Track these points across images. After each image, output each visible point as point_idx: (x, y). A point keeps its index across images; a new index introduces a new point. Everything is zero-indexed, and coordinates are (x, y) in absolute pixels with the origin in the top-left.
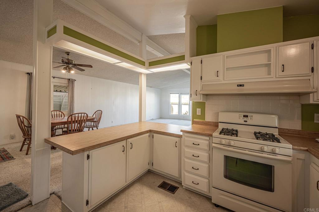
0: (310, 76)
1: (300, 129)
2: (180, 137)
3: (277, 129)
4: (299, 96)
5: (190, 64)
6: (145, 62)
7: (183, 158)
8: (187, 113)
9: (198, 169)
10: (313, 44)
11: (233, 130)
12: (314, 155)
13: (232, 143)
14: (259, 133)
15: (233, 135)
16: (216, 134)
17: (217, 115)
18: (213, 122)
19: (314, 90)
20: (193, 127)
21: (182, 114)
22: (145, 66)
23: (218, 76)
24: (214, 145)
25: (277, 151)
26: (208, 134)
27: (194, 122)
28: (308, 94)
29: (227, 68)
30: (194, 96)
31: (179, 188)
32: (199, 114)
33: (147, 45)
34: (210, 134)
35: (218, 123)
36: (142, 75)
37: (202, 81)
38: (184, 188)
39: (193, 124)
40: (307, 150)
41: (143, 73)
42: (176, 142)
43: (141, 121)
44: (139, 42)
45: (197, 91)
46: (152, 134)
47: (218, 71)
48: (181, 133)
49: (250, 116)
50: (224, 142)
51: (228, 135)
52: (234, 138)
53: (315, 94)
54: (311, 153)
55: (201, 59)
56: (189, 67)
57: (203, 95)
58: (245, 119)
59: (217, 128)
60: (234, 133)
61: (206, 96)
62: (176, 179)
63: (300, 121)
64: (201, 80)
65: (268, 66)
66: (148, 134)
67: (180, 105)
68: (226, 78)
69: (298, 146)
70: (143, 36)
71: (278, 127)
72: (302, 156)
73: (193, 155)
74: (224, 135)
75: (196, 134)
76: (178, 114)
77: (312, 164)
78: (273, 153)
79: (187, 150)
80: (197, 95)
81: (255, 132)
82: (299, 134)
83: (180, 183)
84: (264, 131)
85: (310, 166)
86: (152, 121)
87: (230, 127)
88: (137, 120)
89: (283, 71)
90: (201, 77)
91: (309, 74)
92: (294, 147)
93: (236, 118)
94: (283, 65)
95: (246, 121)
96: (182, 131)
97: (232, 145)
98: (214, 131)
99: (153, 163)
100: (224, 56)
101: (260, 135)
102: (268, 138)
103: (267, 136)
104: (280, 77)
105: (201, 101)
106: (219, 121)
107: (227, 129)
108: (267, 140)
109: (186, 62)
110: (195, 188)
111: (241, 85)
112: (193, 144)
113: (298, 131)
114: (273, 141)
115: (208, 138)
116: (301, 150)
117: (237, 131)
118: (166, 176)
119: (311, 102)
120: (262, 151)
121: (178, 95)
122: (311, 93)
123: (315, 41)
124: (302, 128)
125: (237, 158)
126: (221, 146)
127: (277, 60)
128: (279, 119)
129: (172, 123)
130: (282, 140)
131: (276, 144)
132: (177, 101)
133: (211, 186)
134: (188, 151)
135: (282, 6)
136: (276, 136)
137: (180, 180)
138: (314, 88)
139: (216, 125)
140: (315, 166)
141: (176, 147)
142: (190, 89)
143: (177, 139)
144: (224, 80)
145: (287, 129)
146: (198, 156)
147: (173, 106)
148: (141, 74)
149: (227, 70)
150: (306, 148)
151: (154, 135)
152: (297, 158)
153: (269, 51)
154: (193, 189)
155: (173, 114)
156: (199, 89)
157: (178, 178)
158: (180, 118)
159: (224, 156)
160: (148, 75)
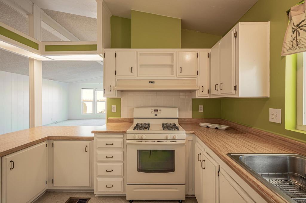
0: (196, 77)
1: (191, 118)
2: (90, 139)
3: (178, 119)
4: (191, 92)
5: (103, 56)
6: (38, 45)
7: (95, 162)
8: (103, 111)
9: (112, 170)
10: (198, 54)
11: (146, 124)
12: (197, 136)
13: (144, 137)
14: (166, 124)
15: (145, 129)
16: (130, 130)
17: (132, 111)
18: (128, 118)
19: (198, 88)
20: (107, 126)
21: (98, 112)
22: (38, 49)
23: (132, 72)
24: (128, 141)
25: (177, 137)
26: (122, 131)
27: (108, 121)
28: (195, 90)
29: (140, 65)
30: (107, 92)
31: (90, 198)
32: (114, 112)
33: (42, 21)
34: (125, 131)
35: (133, 119)
36: (35, 61)
37: (117, 76)
38: (97, 197)
39: (107, 123)
40: (194, 133)
41: (36, 60)
42: (87, 146)
43: (34, 127)
44: (28, 14)
45: (111, 86)
46: (51, 142)
47: (132, 67)
48: (93, 135)
49: (159, 110)
50: (137, 137)
51: (141, 129)
52: (146, 131)
53: (199, 90)
54: (195, 135)
55: (116, 52)
56: (102, 59)
57: (117, 90)
58: (156, 113)
59: (131, 124)
60: (146, 127)
61: (121, 92)
62: (87, 190)
63: (191, 111)
64: (116, 74)
65: (172, 66)
66: (44, 143)
67: (95, 102)
68: (140, 75)
69: (189, 131)
70: (34, 7)
71: (178, 117)
72: (191, 138)
73: (107, 157)
74: (138, 130)
75: (110, 133)
76: (92, 113)
77: (197, 143)
78: (174, 139)
79: (99, 152)
80: (111, 91)
81: (163, 124)
82: (191, 122)
83: (92, 193)
84: (169, 122)
85: (195, 145)
86: (55, 125)
87: (143, 121)
88: (27, 126)
89: (181, 72)
90: (116, 71)
91: (195, 76)
92: (187, 132)
93: (148, 112)
94: (181, 67)
95: (156, 115)
96: (93, 132)
97: (144, 138)
98: (129, 127)
99: (53, 179)
100: (138, 52)
101: (166, 126)
102: (171, 128)
103: (171, 126)
104: (179, 76)
105: (116, 97)
106: (134, 117)
107: (141, 124)
108: (170, 129)
109: (99, 54)
110: (109, 191)
111: (152, 82)
112: (107, 144)
113: (190, 119)
114: (174, 130)
115: (122, 136)
116: (190, 133)
117: (149, 125)
118: (73, 190)
119: (197, 97)
120: (167, 139)
121: (92, 90)
122: (197, 90)
123: (199, 52)
124: (192, 117)
125: (151, 150)
126: (135, 141)
127: (177, 62)
128: (179, 110)
129: (84, 125)
130: (180, 127)
131: (176, 132)
132: (91, 98)
133: (125, 184)
134: (101, 154)
135: (180, 18)
136: (177, 126)
137: (92, 189)
138: (198, 87)
139: (131, 121)
140: (198, 144)
141: (87, 152)
142: (103, 84)
143: (87, 143)
144: (138, 76)
145: (184, 119)
146: (113, 157)
147: (86, 103)
148: (32, 60)
149: (140, 67)
150: (193, 132)
151: (55, 142)
152: (189, 141)
153: (172, 54)
154: (107, 194)
155: (87, 113)
156: (113, 84)
157: (89, 187)
158: (94, 117)
159: (138, 150)
160: (44, 63)
